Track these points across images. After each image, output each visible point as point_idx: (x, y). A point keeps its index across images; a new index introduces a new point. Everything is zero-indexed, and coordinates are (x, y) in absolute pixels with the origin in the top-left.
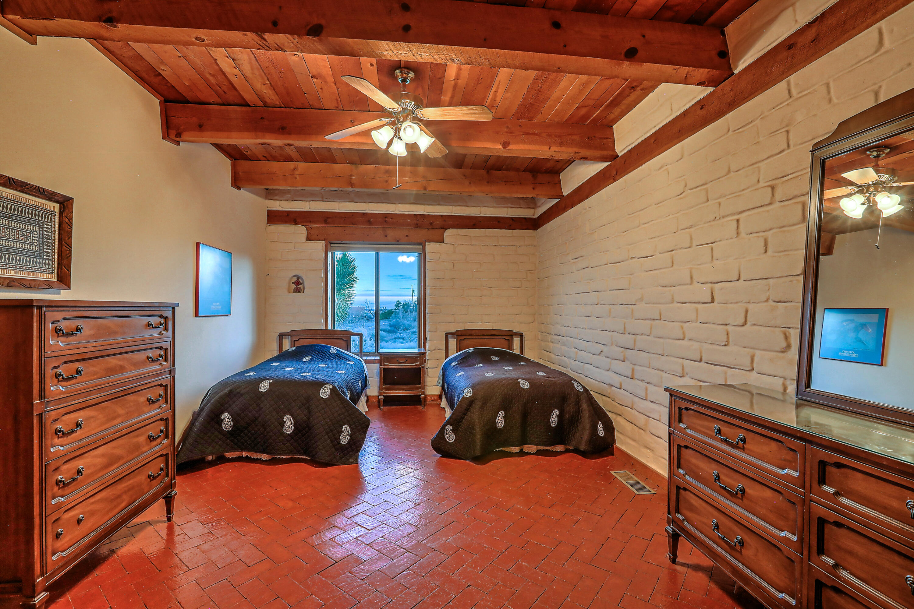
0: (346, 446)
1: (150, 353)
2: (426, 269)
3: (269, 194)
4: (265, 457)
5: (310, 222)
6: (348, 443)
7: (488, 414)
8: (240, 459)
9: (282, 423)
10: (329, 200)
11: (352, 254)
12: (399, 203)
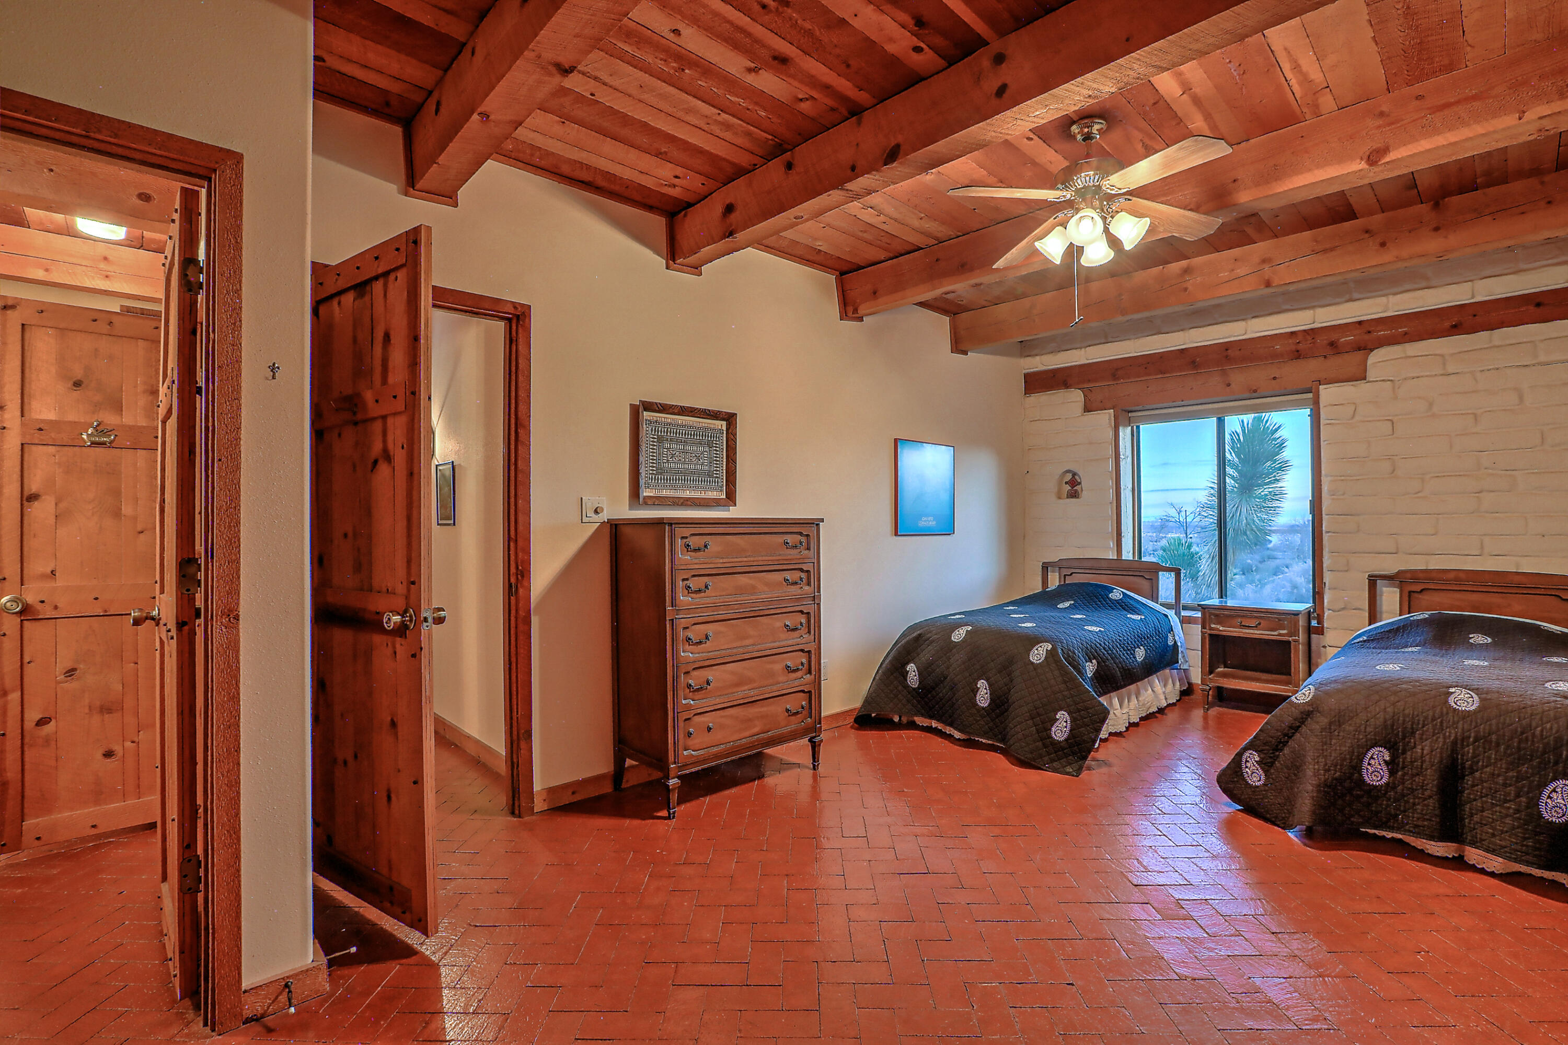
0: (1062, 744)
1: (788, 575)
2: (1322, 440)
3: (1026, 348)
4: (957, 735)
5: (1089, 381)
6: (1066, 740)
7: (1340, 746)
8: (929, 729)
9: (975, 690)
10: (1117, 339)
11: (1275, 418)
12: (1253, 317)
